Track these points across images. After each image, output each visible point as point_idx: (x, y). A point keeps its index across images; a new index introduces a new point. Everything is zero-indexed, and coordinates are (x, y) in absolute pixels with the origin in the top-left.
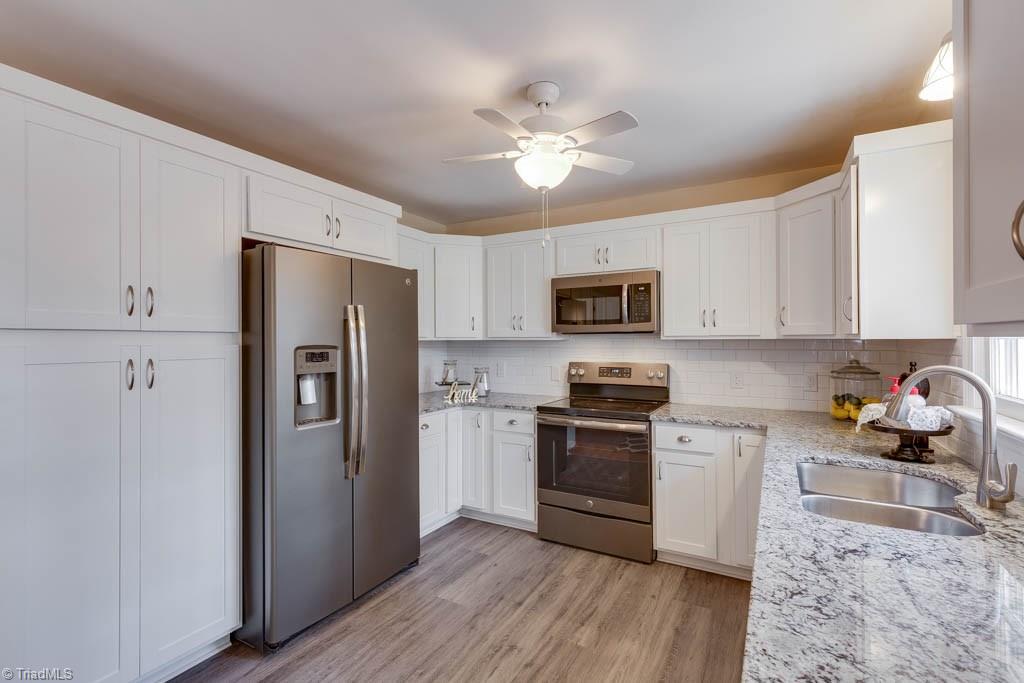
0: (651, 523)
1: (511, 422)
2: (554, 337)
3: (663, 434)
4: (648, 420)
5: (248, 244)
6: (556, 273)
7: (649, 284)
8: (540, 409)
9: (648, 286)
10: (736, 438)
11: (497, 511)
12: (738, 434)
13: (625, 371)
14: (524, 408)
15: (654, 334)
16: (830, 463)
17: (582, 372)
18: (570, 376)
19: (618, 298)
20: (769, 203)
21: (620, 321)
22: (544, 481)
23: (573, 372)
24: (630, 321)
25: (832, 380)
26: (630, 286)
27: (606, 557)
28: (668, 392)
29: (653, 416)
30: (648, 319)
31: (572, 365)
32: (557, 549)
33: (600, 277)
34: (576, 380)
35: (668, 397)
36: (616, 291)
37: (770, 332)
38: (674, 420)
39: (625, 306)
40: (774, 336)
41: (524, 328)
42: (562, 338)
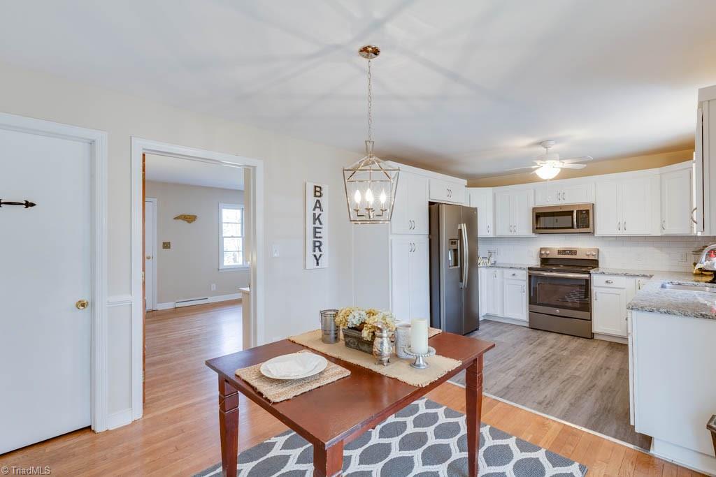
0: (591, 320)
1: (514, 275)
2: (534, 235)
3: (597, 280)
4: (589, 273)
5: (431, 204)
6: (535, 204)
7: (588, 210)
8: (529, 269)
9: (587, 211)
10: (637, 281)
11: (506, 315)
12: (638, 279)
13: (573, 252)
14: (521, 268)
15: (592, 233)
16: (679, 284)
17: (548, 252)
18: (541, 254)
19: (571, 217)
20: (656, 171)
21: (572, 227)
22: (532, 301)
23: (543, 252)
24: (578, 228)
25: (693, 256)
26: (578, 211)
27: (567, 336)
28: (598, 262)
29: (591, 271)
30: (588, 226)
31: (541, 249)
32: (539, 332)
33: (561, 207)
34: (543, 257)
35: (598, 265)
36: (571, 213)
37: (657, 232)
38: (604, 273)
39: (575, 220)
40: (660, 235)
41: (517, 231)
42: (537, 236)
